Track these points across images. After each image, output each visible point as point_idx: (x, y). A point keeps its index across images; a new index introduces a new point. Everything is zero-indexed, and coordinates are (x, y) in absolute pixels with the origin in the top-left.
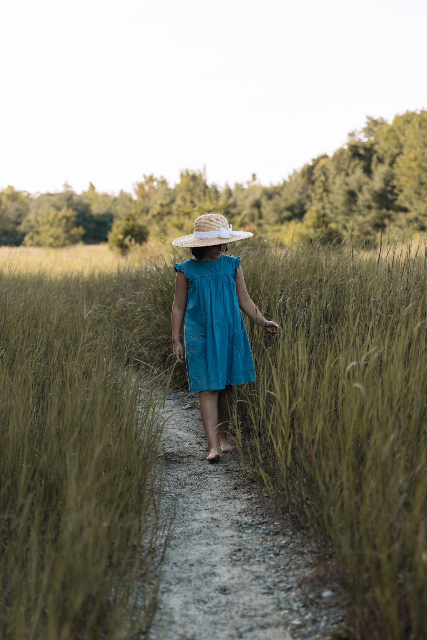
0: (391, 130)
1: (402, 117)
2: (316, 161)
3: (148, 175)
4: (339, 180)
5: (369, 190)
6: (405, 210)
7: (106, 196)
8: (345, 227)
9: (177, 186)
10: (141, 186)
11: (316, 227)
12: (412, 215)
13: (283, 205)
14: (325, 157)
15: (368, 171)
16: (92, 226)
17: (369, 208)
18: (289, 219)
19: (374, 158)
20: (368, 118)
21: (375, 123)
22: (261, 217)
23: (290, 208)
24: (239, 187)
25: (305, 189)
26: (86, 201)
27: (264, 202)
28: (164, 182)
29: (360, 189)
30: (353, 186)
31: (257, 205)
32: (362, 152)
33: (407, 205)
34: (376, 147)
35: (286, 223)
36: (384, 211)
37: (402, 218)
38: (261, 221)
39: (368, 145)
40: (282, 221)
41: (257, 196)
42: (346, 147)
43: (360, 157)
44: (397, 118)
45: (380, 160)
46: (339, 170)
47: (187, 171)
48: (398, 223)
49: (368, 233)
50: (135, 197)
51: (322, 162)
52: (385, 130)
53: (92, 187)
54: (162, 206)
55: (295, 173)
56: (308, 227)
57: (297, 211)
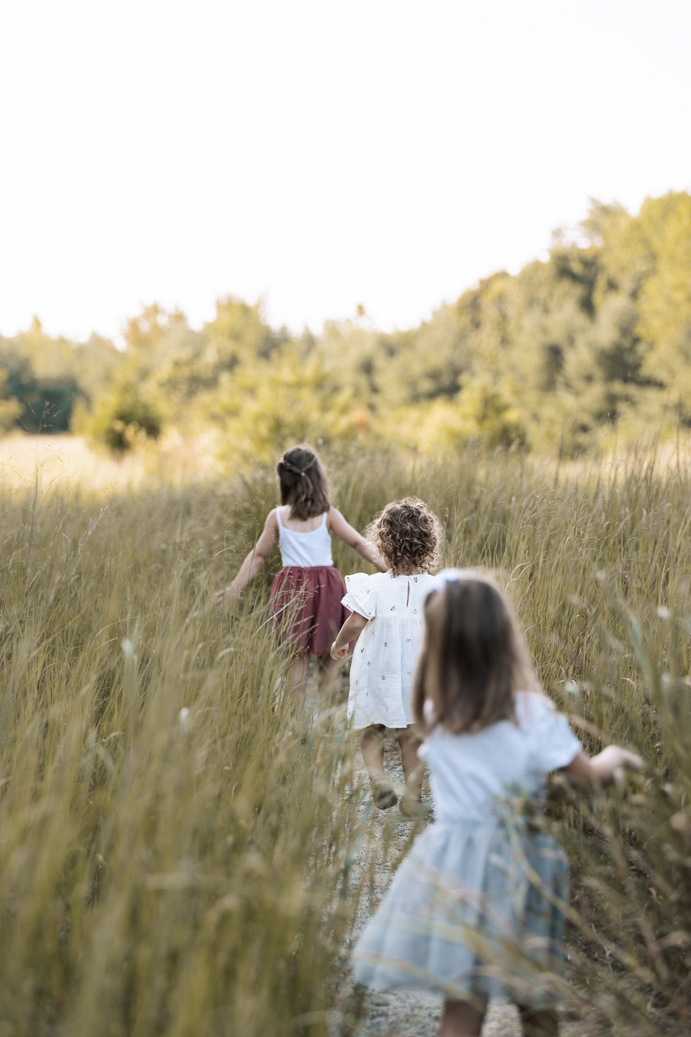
0: (636, 226)
1: (660, 201)
2: (486, 284)
3: (149, 303)
4: (529, 321)
5: (590, 345)
6: (660, 386)
7: (62, 342)
8: (536, 417)
9: (209, 327)
10: (134, 325)
11: (482, 419)
12: (672, 396)
13: (417, 368)
14: (503, 275)
15: (588, 306)
16: (34, 399)
17: (589, 379)
18: (432, 396)
19: (601, 283)
20: (593, 200)
21: (605, 211)
22: (375, 390)
23: (434, 375)
24: (333, 330)
25: (462, 337)
26: (23, 352)
27: (380, 361)
28: (179, 318)
29: (571, 341)
30: (557, 335)
31: (368, 368)
32: (577, 268)
33: (661, 375)
34: (606, 260)
35: (424, 403)
36: (618, 387)
37: (652, 400)
38: (376, 399)
39: (589, 255)
40: (416, 398)
41: (368, 347)
42: (545, 258)
43: (575, 278)
44: (649, 204)
45: (612, 286)
46: (531, 302)
47: (230, 298)
48: (644, 409)
49: (584, 429)
50: (121, 344)
51: (498, 286)
52: (623, 224)
53: (37, 323)
54: (177, 364)
55: (445, 307)
56: (464, 417)
57: (446, 380)
